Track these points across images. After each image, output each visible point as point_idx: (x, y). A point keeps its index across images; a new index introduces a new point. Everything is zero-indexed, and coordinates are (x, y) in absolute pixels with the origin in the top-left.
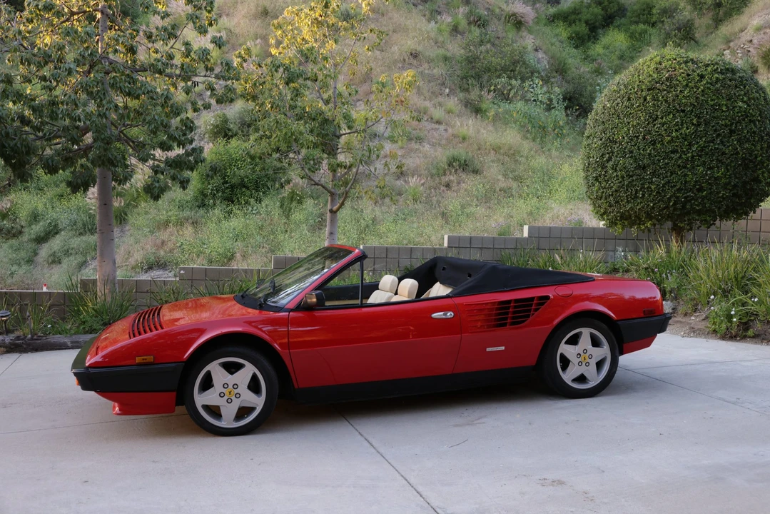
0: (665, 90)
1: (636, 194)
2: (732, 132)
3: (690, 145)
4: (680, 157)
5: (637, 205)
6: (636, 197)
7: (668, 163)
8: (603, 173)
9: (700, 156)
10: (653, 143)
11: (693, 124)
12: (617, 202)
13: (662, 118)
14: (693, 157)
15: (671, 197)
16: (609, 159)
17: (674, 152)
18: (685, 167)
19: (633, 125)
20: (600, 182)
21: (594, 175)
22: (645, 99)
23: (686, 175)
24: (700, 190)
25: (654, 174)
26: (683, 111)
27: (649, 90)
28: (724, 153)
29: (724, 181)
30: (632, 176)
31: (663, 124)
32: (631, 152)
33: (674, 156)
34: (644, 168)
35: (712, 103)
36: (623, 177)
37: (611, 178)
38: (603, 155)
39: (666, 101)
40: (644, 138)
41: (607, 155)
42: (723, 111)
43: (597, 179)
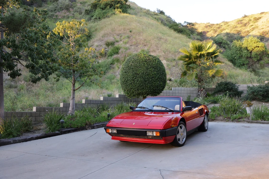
0: (149, 62)
1: (143, 88)
2: (163, 74)
3: (156, 76)
4: (154, 79)
5: (144, 90)
6: (143, 89)
7: (151, 80)
8: (133, 82)
9: (158, 79)
10: (148, 75)
11: (156, 71)
12: (137, 90)
13: (150, 69)
14: (157, 79)
15: (152, 88)
16: (135, 79)
17: (153, 77)
18: (155, 81)
19: (142, 70)
20: (132, 84)
21: (130, 82)
22: (144, 63)
23: (155, 83)
24: (158, 87)
25: (148, 83)
26: (154, 68)
27: (145, 62)
28: (162, 79)
29: (162, 85)
30: (142, 83)
31: (150, 70)
32: (142, 77)
33: (153, 79)
34: (146, 81)
35: (159, 66)
36: (140, 83)
37: (136, 83)
38: (133, 77)
39: (150, 65)
40: (146, 74)
41: (135, 78)
42: (161, 68)
43: (131, 84)
